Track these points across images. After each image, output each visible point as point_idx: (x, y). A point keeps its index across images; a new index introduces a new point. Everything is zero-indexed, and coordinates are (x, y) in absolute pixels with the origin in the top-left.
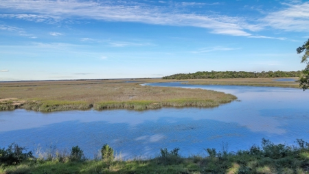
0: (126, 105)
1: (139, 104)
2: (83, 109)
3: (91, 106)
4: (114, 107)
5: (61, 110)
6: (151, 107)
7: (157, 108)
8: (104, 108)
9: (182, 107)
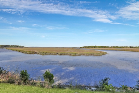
0: (69, 54)
1: (73, 53)
2: (55, 54)
3: (57, 54)
4: (65, 54)
5: (48, 54)
6: (77, 54)
7: (80, 55)
8: (61, 54)
9: (88, 55)
